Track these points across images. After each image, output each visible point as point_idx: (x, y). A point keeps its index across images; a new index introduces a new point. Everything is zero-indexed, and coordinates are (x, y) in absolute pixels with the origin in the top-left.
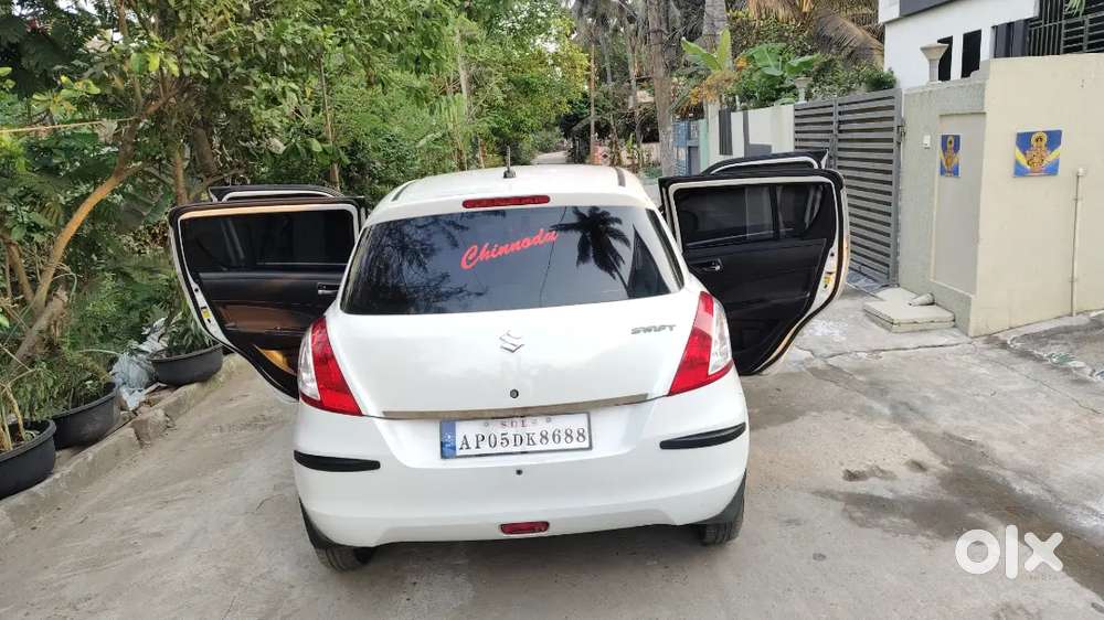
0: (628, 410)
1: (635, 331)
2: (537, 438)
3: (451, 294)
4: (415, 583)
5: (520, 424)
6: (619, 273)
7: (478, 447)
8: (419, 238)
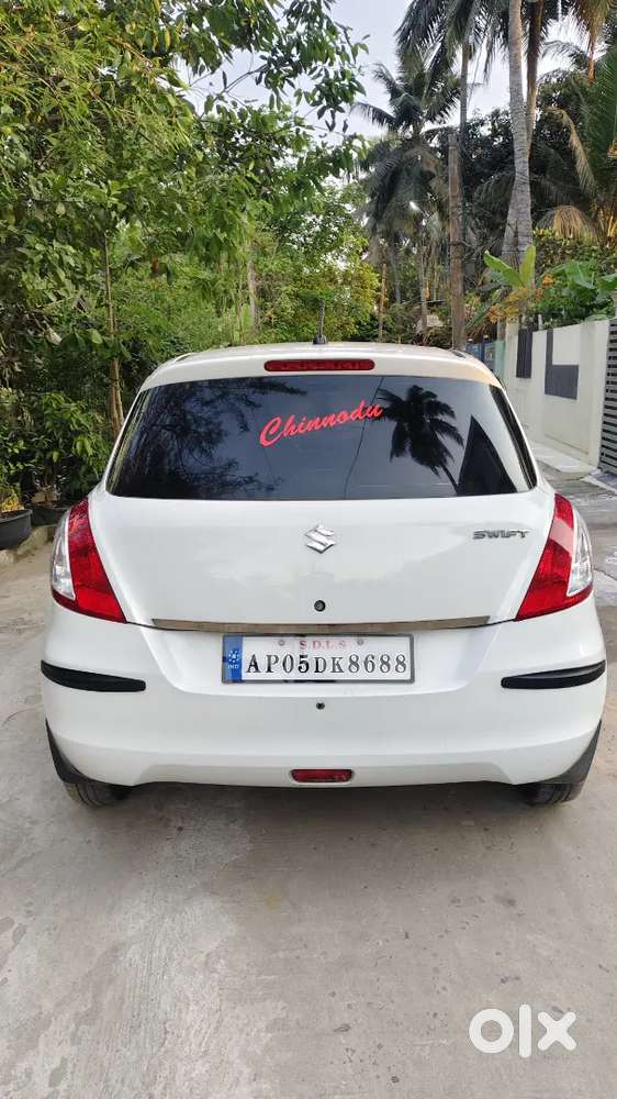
0: (465, 635)
1: (479, 535)
2: (345, 664)
3: (240, 484)
4: (180, 829)
5: (324, 644)
6: (446, 470)
7: (269, 670)
8: (206, 416)
